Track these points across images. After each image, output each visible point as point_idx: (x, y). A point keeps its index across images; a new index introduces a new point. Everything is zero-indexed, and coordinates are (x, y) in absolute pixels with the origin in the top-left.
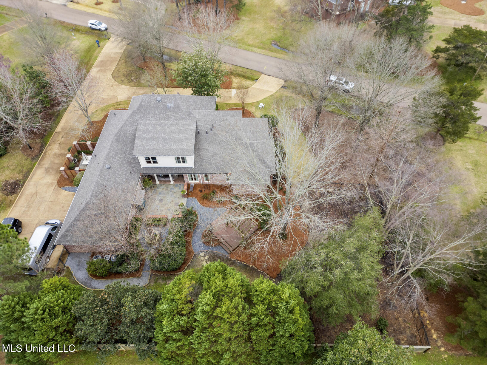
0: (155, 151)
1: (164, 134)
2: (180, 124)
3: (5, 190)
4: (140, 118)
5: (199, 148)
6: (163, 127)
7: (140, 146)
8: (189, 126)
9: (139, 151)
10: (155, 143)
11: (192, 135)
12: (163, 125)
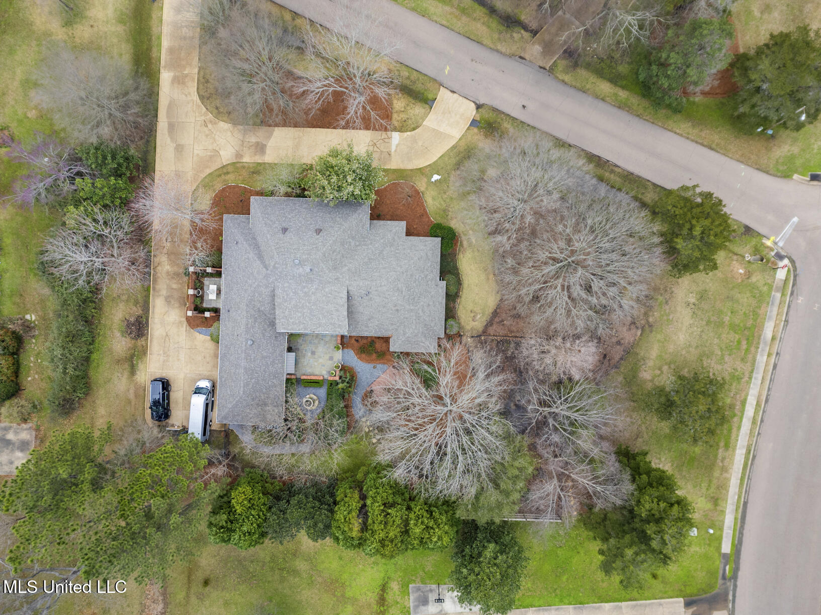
0: (302, 326)
1: (309, 303)
2: (327, 290)
3: (131, 333)
4: (276, 280)
5: (352, 312)
6: (306, 293)
7: (283, 318)
8: (339, 293)
9: (283, 325)
10: (299, 315)
11: (343, 305)
12: (306, 290)
